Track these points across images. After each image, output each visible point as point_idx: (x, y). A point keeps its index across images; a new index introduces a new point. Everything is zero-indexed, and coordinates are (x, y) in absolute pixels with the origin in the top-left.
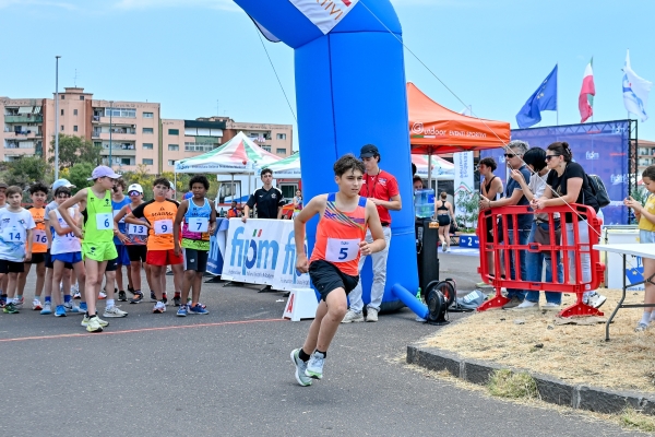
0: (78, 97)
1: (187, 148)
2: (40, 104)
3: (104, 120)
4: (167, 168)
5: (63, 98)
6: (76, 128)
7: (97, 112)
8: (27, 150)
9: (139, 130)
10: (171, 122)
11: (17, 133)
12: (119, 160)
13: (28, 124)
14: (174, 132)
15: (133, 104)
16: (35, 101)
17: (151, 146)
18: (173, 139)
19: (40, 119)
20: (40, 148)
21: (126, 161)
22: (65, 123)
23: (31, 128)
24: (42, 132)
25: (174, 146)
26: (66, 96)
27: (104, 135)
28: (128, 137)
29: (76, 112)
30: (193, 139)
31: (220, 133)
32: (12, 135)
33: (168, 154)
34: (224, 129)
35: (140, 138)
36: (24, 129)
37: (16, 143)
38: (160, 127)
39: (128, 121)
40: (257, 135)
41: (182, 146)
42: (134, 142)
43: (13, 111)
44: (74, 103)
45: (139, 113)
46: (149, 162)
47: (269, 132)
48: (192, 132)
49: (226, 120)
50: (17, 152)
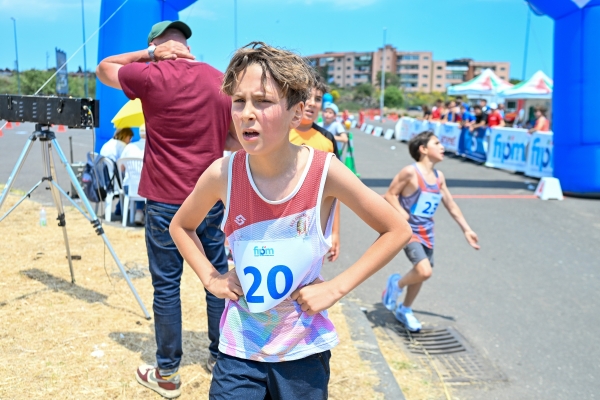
0: (390, 50)
1: (446, 78)
2: (371, 54)
3: (404, 62)
4: (436, 89)
5: (382, 50)
6: (387, 68)
7: (399, 58)
8: (364, 80)
9: (421, 67)
10: (438, 62)
11: (360, 70)
12: (410, 85)
13: (365, 65)
14: (440, 68)
15: (418, 53)
16: (369, 53)
17: (426, 76)
18: (437, 72)
19: (370, 63)
20: (370, 79)
21: (413, 85)
22: (383, 65)
23: (366, 68)
24: (371, 70)
25: (439, 77)
26: (384, 50)
27: (403, 71)
28: (414, 72)
29: (388, 58)
30: (450, 72)
31: (465, 69)
32: (357, 72)
33: (437, 81)
34: (468, 66)
35: (421, 72)
36: (363, 68)
37: (359, 76)
38: (432, 65)
39: (414, 62)
41: (444, 76)
42: (418, 74)
43: (358, 59)
44: (388, 54)
45: (421, 57)
46: (425, 85)
48: (450, 68)
49: (470, 60)
50: (359, 80)
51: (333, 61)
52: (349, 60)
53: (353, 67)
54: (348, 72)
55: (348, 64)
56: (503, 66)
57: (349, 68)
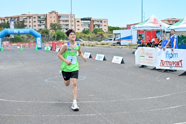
0: (55, 13)
1: (81, 26)
2: (45, 15)
3: (61, 19)
4: (77, 31)
5: (51, 13)
6: (54, 21)
7: (59, 17)
8: (43, 27)
9: (70, 21)
10: (77, 19)
11: (40, 23)
12: (65, 29)
13: (43, 20)
14: (78, 22)
15: (68, 15)
16: (44, 15)
18: (77, 23)
19: (46, 19)
20: (46, 27)
21: (67, 29)
22: (52, 20)
23: (44, 22)
24: (46, 22)
25: (78, 25)
26: (52, 13)
27: (61, 23)
28: (67, 23)
29: (54, 17)
30: (83, 23)
31: (89, 22)
32: (39, 24)
33: (77, 27)
34: (91, 21)
35: (69, 23)
36: (42, 22)
37: (40, 25)
38: (75, 20)
39: (67, 19)
40: (99, 22)
41: (80, 25)
42: (68, 24)
43: (39, 17)
44: (54, 15)
45: (69, 17)
47: (102, 21)
48: (83, 21)
49: (91, 18)
50: (40, 28)
51: (27, 18)
52: (35, 18)
53: (37, 21)
54: (34, 24)
55: (34, 20)
56: (105, 21)
57: (35, 22)
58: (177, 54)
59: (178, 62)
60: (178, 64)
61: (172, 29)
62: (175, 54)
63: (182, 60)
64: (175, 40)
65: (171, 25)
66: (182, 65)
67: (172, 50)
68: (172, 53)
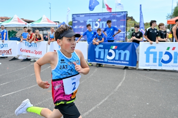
58: (7, 44)
59: (8, 50)
60: (8, 52)
61: (3, 25)
62: (5, 44)
63: (11, 49)
64: (5, 34)
65: (2, 22)
66: (11, 53)
67: (3, 42)
68: (3, 44)
